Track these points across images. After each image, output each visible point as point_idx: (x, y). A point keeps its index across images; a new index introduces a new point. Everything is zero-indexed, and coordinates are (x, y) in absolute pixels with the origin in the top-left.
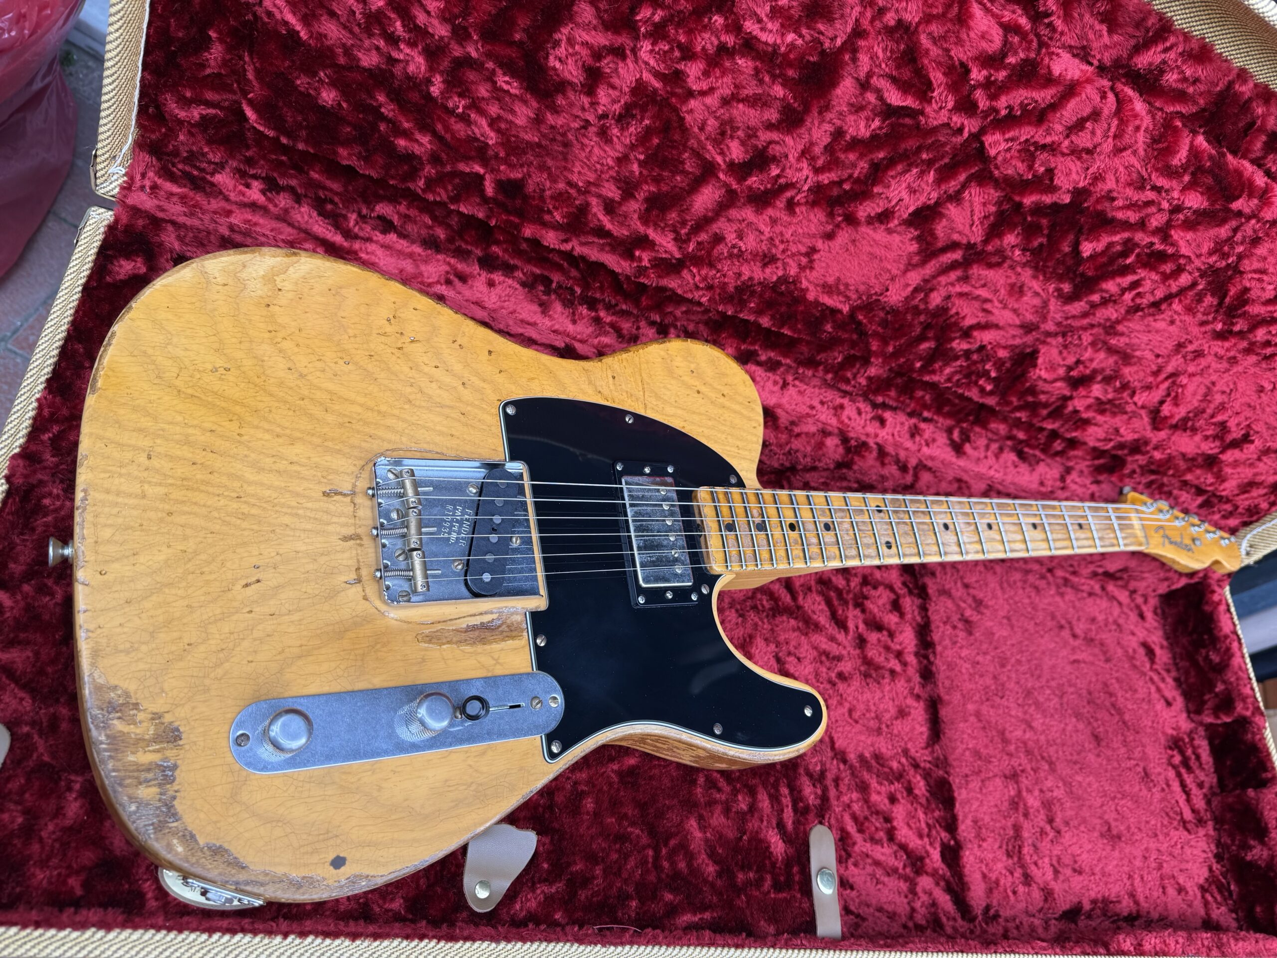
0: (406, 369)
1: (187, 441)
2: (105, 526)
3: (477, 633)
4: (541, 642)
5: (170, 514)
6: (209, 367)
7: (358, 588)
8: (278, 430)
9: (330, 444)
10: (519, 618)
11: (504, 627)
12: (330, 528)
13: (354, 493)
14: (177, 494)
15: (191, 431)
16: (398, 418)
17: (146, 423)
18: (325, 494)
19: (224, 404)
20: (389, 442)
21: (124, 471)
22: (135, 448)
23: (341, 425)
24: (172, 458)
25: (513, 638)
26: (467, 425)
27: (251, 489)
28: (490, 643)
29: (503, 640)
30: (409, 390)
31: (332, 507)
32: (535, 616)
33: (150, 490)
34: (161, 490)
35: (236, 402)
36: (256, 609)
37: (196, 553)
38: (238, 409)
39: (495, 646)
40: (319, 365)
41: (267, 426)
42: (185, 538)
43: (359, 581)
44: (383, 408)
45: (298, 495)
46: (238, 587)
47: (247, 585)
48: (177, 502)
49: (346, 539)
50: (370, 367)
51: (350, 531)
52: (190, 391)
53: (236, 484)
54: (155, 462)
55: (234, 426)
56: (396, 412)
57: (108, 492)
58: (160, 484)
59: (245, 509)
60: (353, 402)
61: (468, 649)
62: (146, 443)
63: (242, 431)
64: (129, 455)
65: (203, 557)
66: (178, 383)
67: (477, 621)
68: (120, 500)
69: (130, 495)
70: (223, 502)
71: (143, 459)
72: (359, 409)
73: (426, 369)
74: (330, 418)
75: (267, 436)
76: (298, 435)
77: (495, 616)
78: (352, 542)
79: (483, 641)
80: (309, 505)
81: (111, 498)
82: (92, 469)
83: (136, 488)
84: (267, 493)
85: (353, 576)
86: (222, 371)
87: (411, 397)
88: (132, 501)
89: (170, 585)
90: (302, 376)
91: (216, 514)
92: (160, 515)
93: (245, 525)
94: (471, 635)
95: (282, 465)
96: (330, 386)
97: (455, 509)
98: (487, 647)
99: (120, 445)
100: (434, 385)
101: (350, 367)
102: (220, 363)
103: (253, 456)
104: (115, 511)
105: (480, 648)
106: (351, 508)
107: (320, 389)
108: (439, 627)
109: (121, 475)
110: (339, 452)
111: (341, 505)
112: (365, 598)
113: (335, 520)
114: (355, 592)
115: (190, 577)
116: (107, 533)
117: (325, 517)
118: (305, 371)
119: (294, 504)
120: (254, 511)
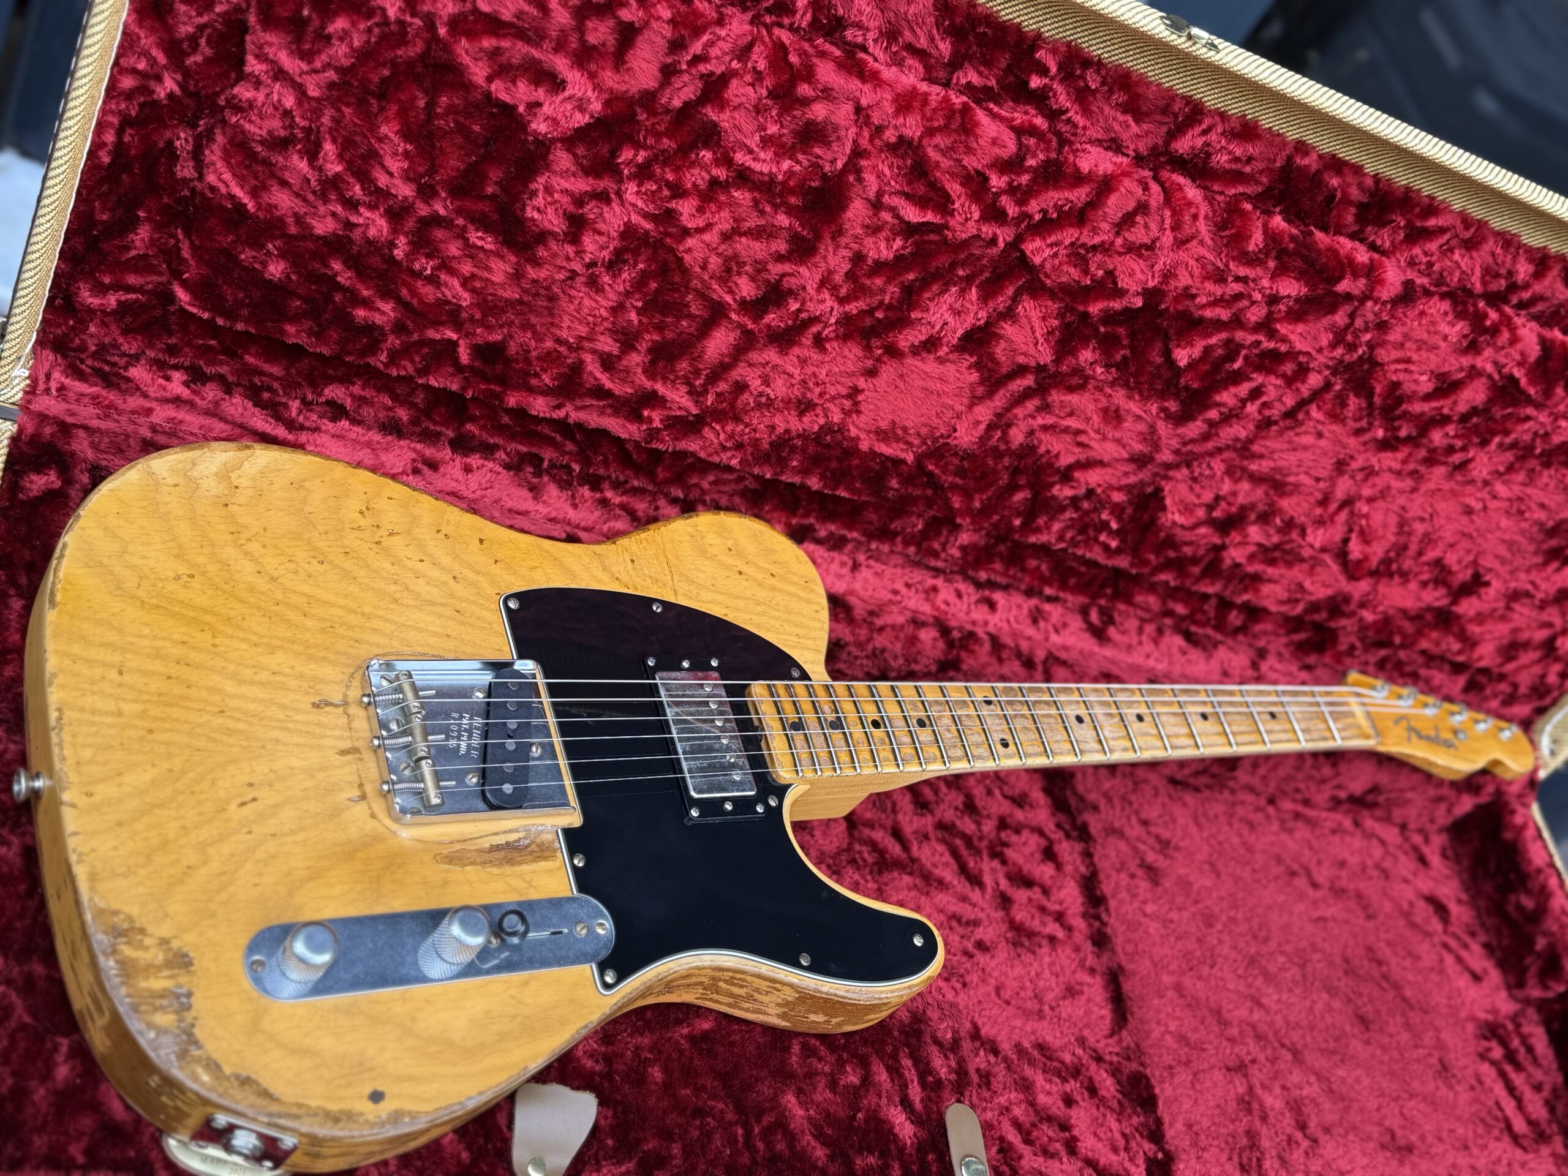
0: (387, 565)
1: (157, 655)
2: (85, 746)
3: (502, 853)
4: (579, 862)
5: (151, 731)
6: (172, 575)
7: (363, 806)
8: (255, 638)
9: (312, 651)
10: (550, 837)
11: (533, 847)
12: (325, 742)
13: (346, 703)
14: (155, 711)
15: (160, 643)
16: (386, 620)
17: (112, 637)
18: (315, 705)
19: (192, 614)
20: (378, 646)
21: (95, 688)
22: (104, 664)
23: (323, 630)
24: (144, 673)
25: (546, 859)
26: (463, 623)
27: (234, 703)
28: (520, 864)
29: (534, 861)
30: (393, 588)
31: (324, 719)
32: (568, 833)
33: (127, 708)
34: (138, 707)
35: (205, 611)
36: (256, 829)
37: (184, 772)
38: (208, 618)
39: (525, 868)
40: (291, 566)
41: (242, 635)
42: (170, 756)
43: (363, 797)
44: (367, 609)
45: (284, 707)
46: (233, 807)
47: (243, 804)
48: (156, 719)
49: (343, 753)
50: (347, 565)
51: (347, 744)
52: (154, 601)
53: (217, 698)
54: (127, 678)
55: (206, 637)
56: (381, 613)
57: (82, 710)
58: (135, 701)
59: (231, 724)
60: (333, 605)
61: (495, 870)
62: (116, 658)
63: (217, 641)
64: (98, 672)
65: (192, 775)
66: (140, 593)
67: (501, 840)
68: (97, 718)
69: (106, 713)
70: (205, 718)
71: (113, 674)
72: (341, 612)
73: (410, 564)
74: (310, 623)
75: (244, 646)
76: (277, 643)
77: (522, 835)
78: (350, 757)
79: (511, 862)
80: (300, 718)
81: (86, 716)
82: (62, 687)
83: (111, 705)
84: (252, 706)
85: (356, 793)
86: (185, 578)
87: (398, 596)
88: (108, 720)
89: (161, 806)
90: (273, 579)
91: (199, 730)
92: (141, 733)
93: (232, 741)
94: (496, 855)
95: (264, 676)
96: (306, 589)
97: (461, 718)
98: (517, 869)
99: (89, 662)
100: (421, 581)
101: (325, 567)
102: (182, 570)
103: (232, 667)
104: (93, 729)
105: (508, 869)
106: (345, 720)
107: (294, 592)
108: (458, 846)
109: (93, 693)
110: (324, 659)
111: (334, 716)
112: (373, 816)
113: (328, 733)
114: (360, 809)
115: (181, 798)
116: (87, 753)
117: (318, 730)
118: (276, 574)
119: (282, 717)
120: (240, 726)
